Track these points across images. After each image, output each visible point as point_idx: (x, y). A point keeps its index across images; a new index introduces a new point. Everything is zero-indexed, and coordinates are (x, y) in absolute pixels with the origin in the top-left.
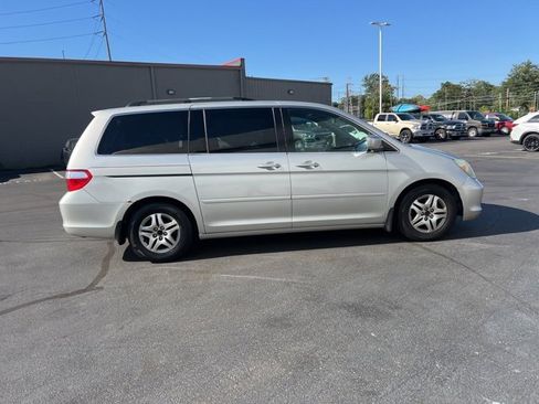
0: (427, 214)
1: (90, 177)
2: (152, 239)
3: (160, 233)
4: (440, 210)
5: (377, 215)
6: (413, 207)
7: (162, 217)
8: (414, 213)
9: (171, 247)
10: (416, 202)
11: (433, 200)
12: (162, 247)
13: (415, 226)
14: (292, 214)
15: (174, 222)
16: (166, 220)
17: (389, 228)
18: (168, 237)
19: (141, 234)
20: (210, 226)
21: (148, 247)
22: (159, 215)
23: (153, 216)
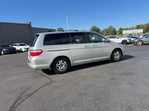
1: (42, 51)
3: (61, 66)
4: (119, 55)
6: (114, 54)
9: (65, 69)
11: (118, 52)
12: (62, 69)
13: (115, 59)
14: (92, 58)
15: (65, 62)
17: (110, 60)
18: (64, 66)
19: (57, 66)
20: (74, 62)
21: (59, 70)
22: (61, 61)
23: (60, 61)
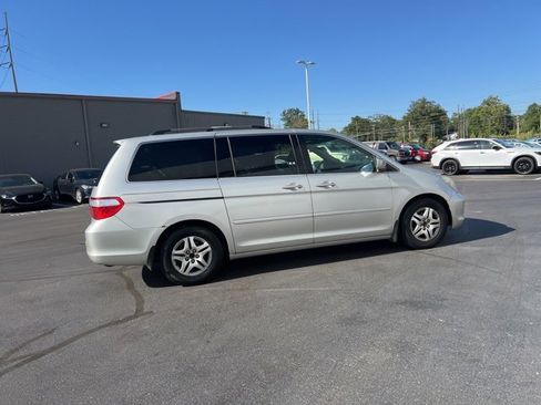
0: (425, 224)
1: (122, 203)
2: (185, 263)
3: (192, 256)
4: (434, 221)
5: (385, 228)
6: (413, 219)
7: (195, 240)
8: (414, 224)
9: (203, 269)
10: (415, 214)
11: (428, 212)
12: (195, 269)
13: (416, 236)
14: (313, 231)
15: (206, 244)
16: (198, 243)
17: (395, 239)
18: (200, 259)
19: (174, 258)
20: (241, 245)
21: (181, 271)
22: (192, 238)
23: (186, 240)
